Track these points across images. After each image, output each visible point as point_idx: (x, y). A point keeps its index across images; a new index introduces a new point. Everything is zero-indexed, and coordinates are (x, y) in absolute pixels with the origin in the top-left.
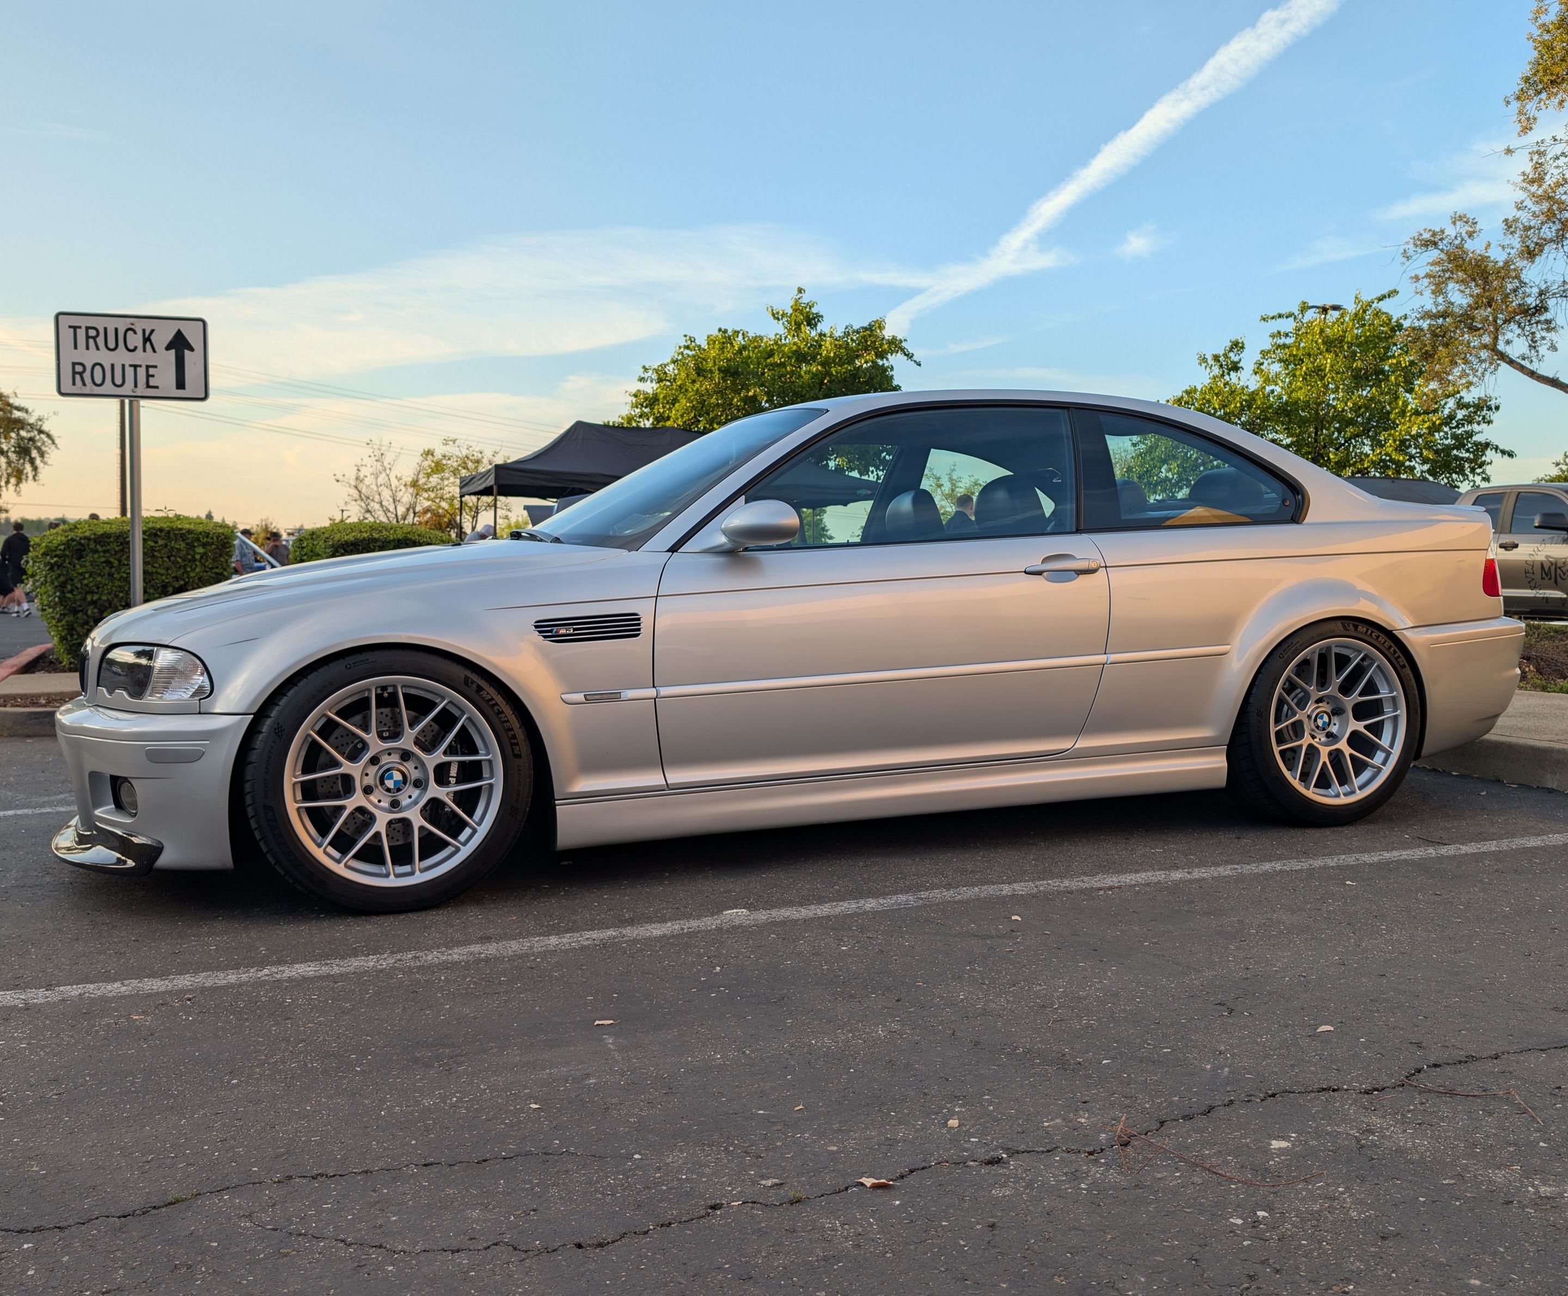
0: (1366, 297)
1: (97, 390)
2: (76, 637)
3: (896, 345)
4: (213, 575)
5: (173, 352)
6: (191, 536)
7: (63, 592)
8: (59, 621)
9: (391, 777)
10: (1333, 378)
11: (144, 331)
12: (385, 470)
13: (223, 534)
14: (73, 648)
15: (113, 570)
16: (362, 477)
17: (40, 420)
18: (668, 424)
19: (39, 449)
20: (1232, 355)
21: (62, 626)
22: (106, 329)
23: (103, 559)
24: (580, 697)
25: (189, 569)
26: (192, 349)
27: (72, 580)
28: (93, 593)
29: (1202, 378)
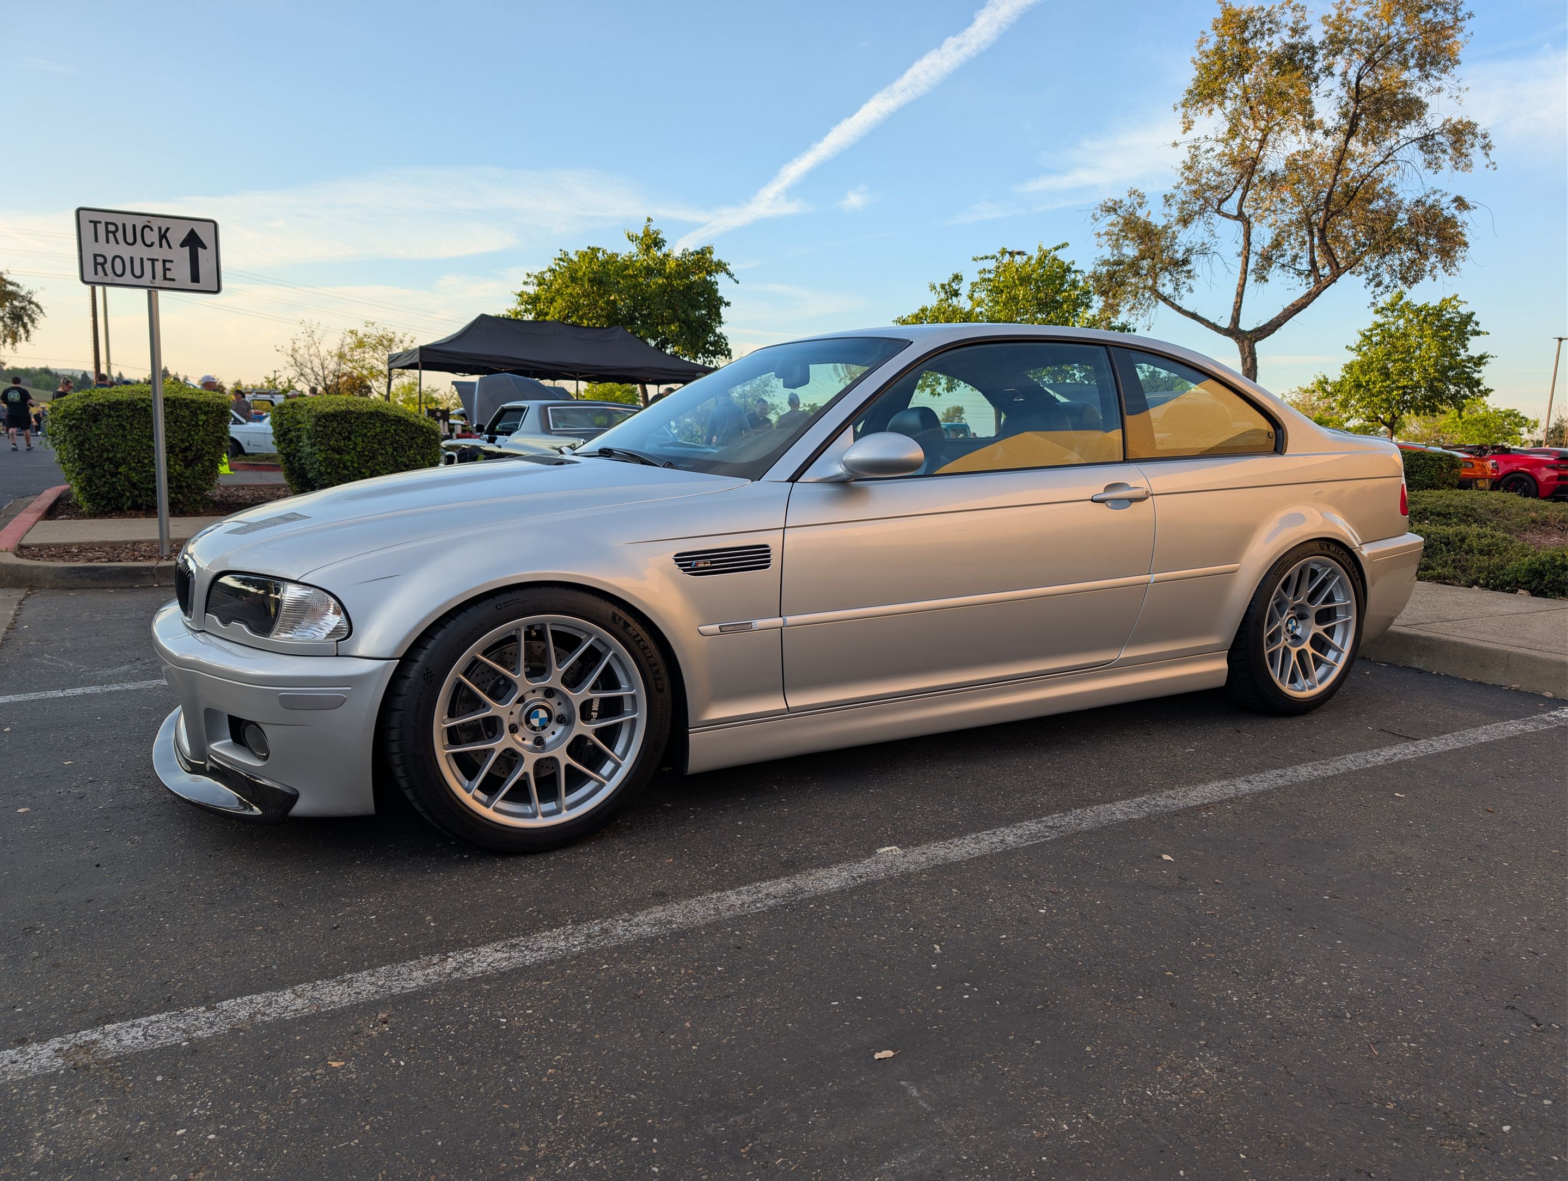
0: (1046, 247)
1: (118, 280)
2: (94, 487)
3: (721, 267)
4: (214, 438)
5: (187, 248)
6: (194, 405)
7: (81, 450)
8: (78, 474)
9: (537, 716)
10: (1024, 305)
11: (160, 229)
12: (315, 344)
13: (222, 404)
14: (92, 497)
15: (126, 432)
16: (297, 348)
17: (30, 293)
18: (548, 318)
19: (29, 316)
20: (953, 284)
21: (81, 479)
22: (124, 225)
23: (117, 423)
24: (715, 628)
25: (193, 433)
26: (205, 248)
27: (90, 440)
28: (108, 451)
29: (932, 301)
